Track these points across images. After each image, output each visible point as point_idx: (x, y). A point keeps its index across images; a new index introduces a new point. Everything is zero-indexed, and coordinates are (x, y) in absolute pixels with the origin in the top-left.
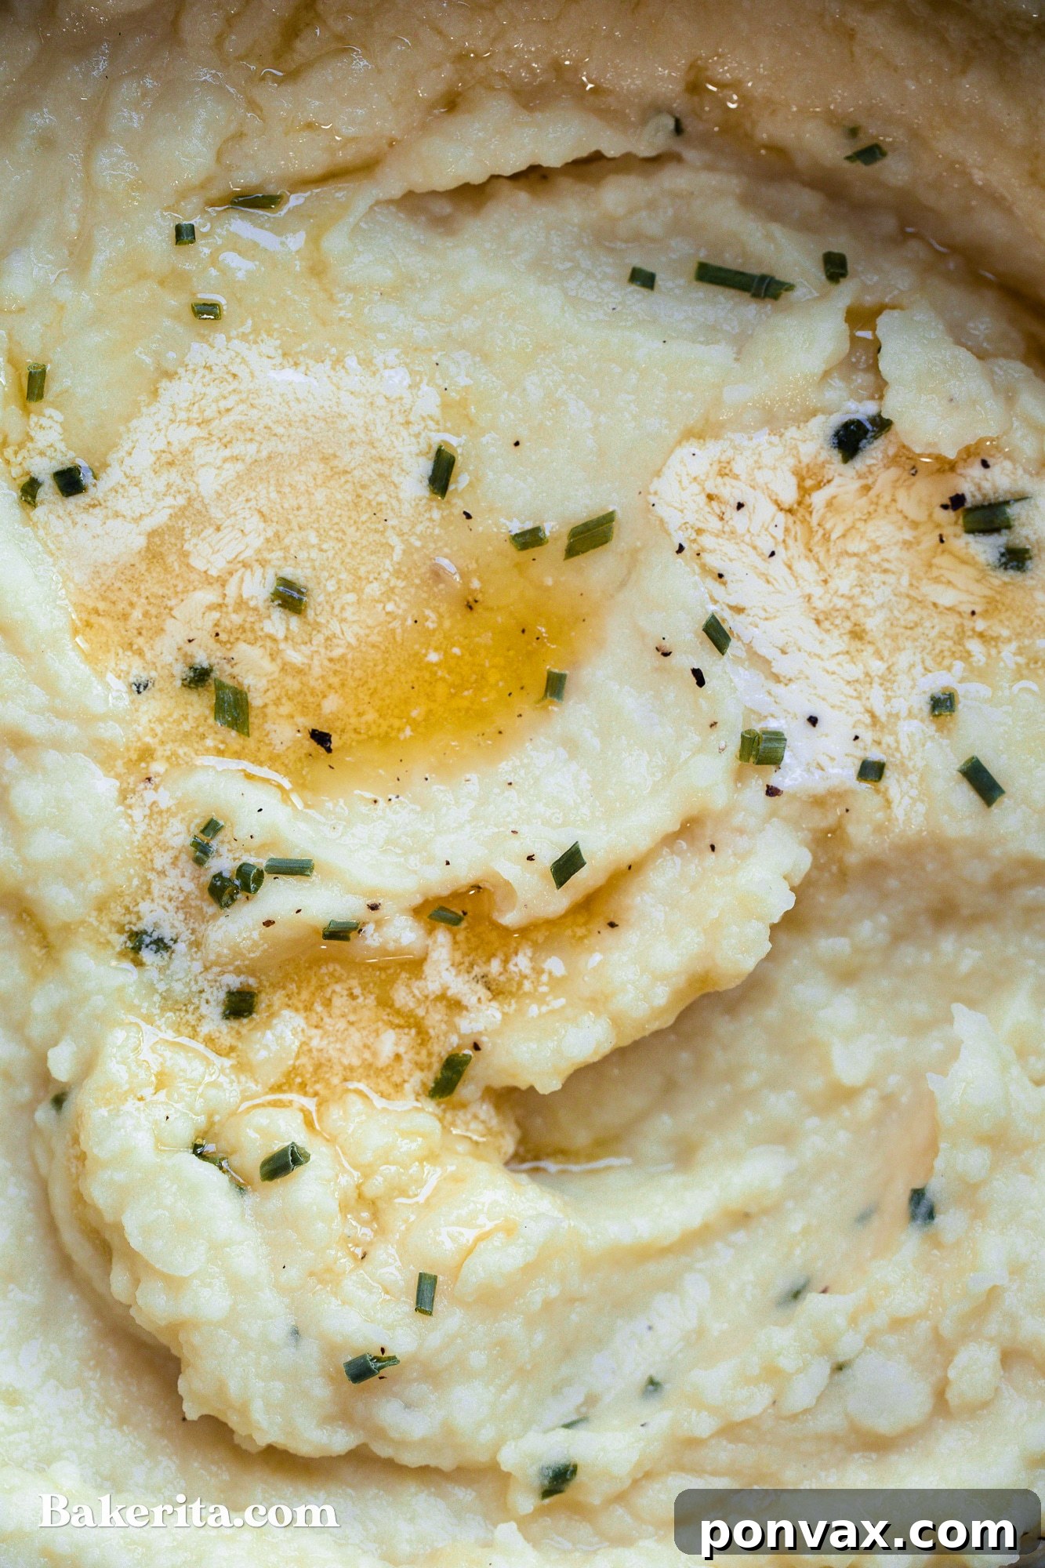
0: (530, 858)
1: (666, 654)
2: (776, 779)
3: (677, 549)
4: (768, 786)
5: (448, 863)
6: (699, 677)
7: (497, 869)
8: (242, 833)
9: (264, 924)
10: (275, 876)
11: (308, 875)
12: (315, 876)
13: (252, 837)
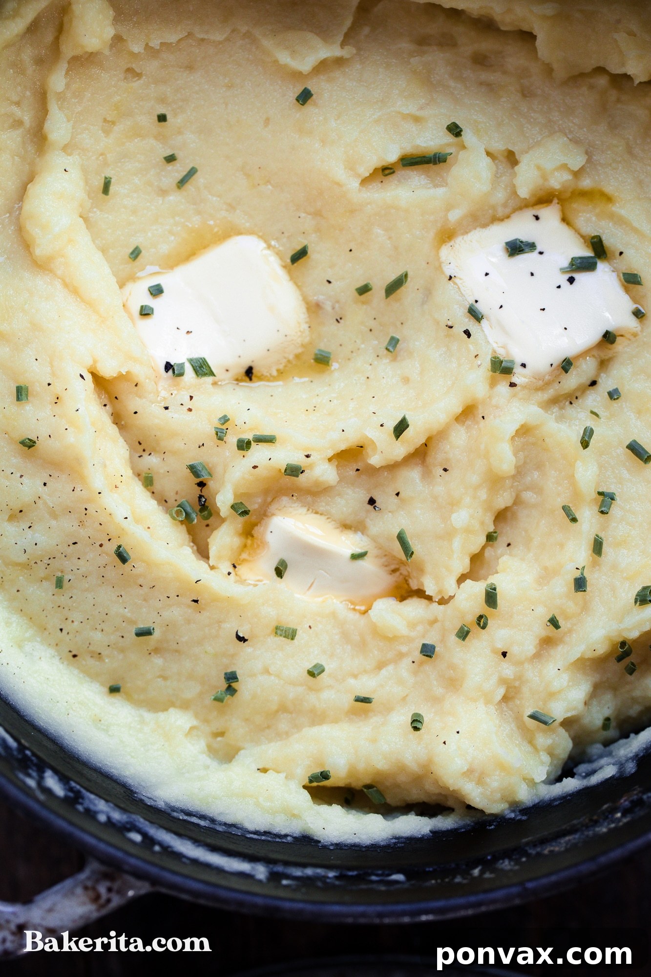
0: (382, 425)
1: (451, 327)
2: (514, 379)
3: (449, 278)
4: (510, 382)
5: (343, 431)
6: (468, 333)
7: (367, 434)
8: (239, 422)
9: (253, 467)
10: (258, 443)
11: (274, 443)
12: (277, 444)
13: (245, 423)
